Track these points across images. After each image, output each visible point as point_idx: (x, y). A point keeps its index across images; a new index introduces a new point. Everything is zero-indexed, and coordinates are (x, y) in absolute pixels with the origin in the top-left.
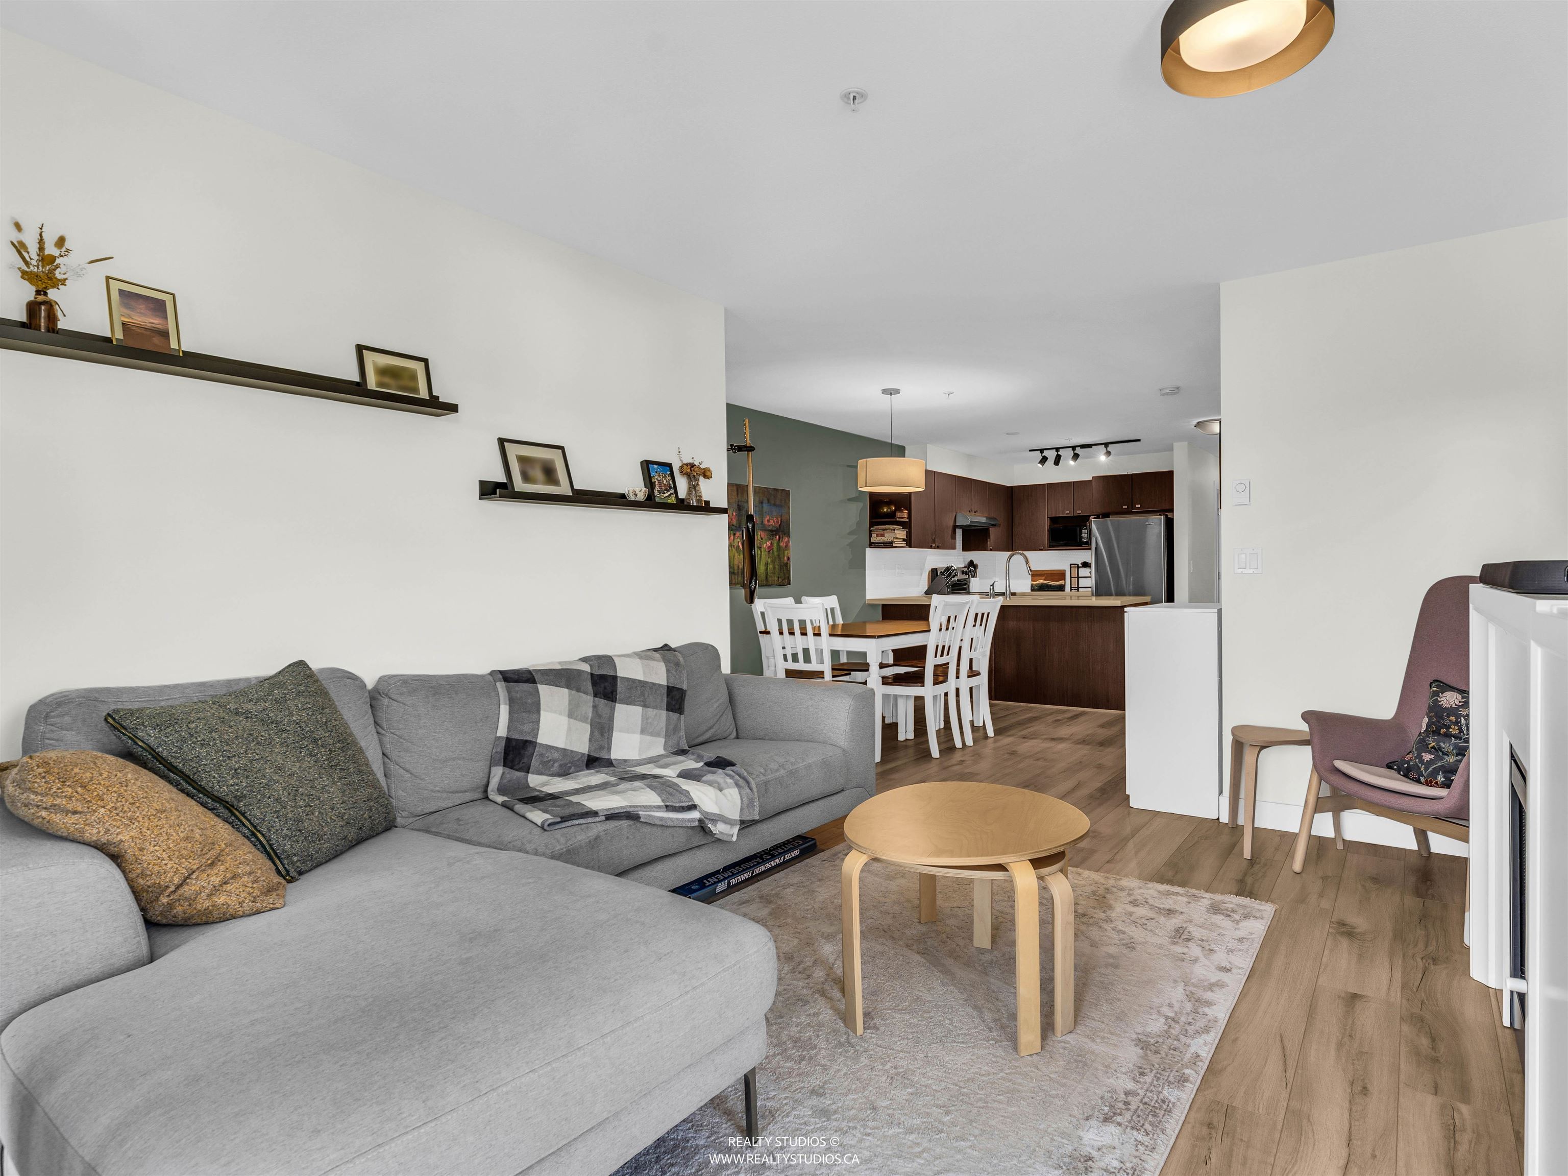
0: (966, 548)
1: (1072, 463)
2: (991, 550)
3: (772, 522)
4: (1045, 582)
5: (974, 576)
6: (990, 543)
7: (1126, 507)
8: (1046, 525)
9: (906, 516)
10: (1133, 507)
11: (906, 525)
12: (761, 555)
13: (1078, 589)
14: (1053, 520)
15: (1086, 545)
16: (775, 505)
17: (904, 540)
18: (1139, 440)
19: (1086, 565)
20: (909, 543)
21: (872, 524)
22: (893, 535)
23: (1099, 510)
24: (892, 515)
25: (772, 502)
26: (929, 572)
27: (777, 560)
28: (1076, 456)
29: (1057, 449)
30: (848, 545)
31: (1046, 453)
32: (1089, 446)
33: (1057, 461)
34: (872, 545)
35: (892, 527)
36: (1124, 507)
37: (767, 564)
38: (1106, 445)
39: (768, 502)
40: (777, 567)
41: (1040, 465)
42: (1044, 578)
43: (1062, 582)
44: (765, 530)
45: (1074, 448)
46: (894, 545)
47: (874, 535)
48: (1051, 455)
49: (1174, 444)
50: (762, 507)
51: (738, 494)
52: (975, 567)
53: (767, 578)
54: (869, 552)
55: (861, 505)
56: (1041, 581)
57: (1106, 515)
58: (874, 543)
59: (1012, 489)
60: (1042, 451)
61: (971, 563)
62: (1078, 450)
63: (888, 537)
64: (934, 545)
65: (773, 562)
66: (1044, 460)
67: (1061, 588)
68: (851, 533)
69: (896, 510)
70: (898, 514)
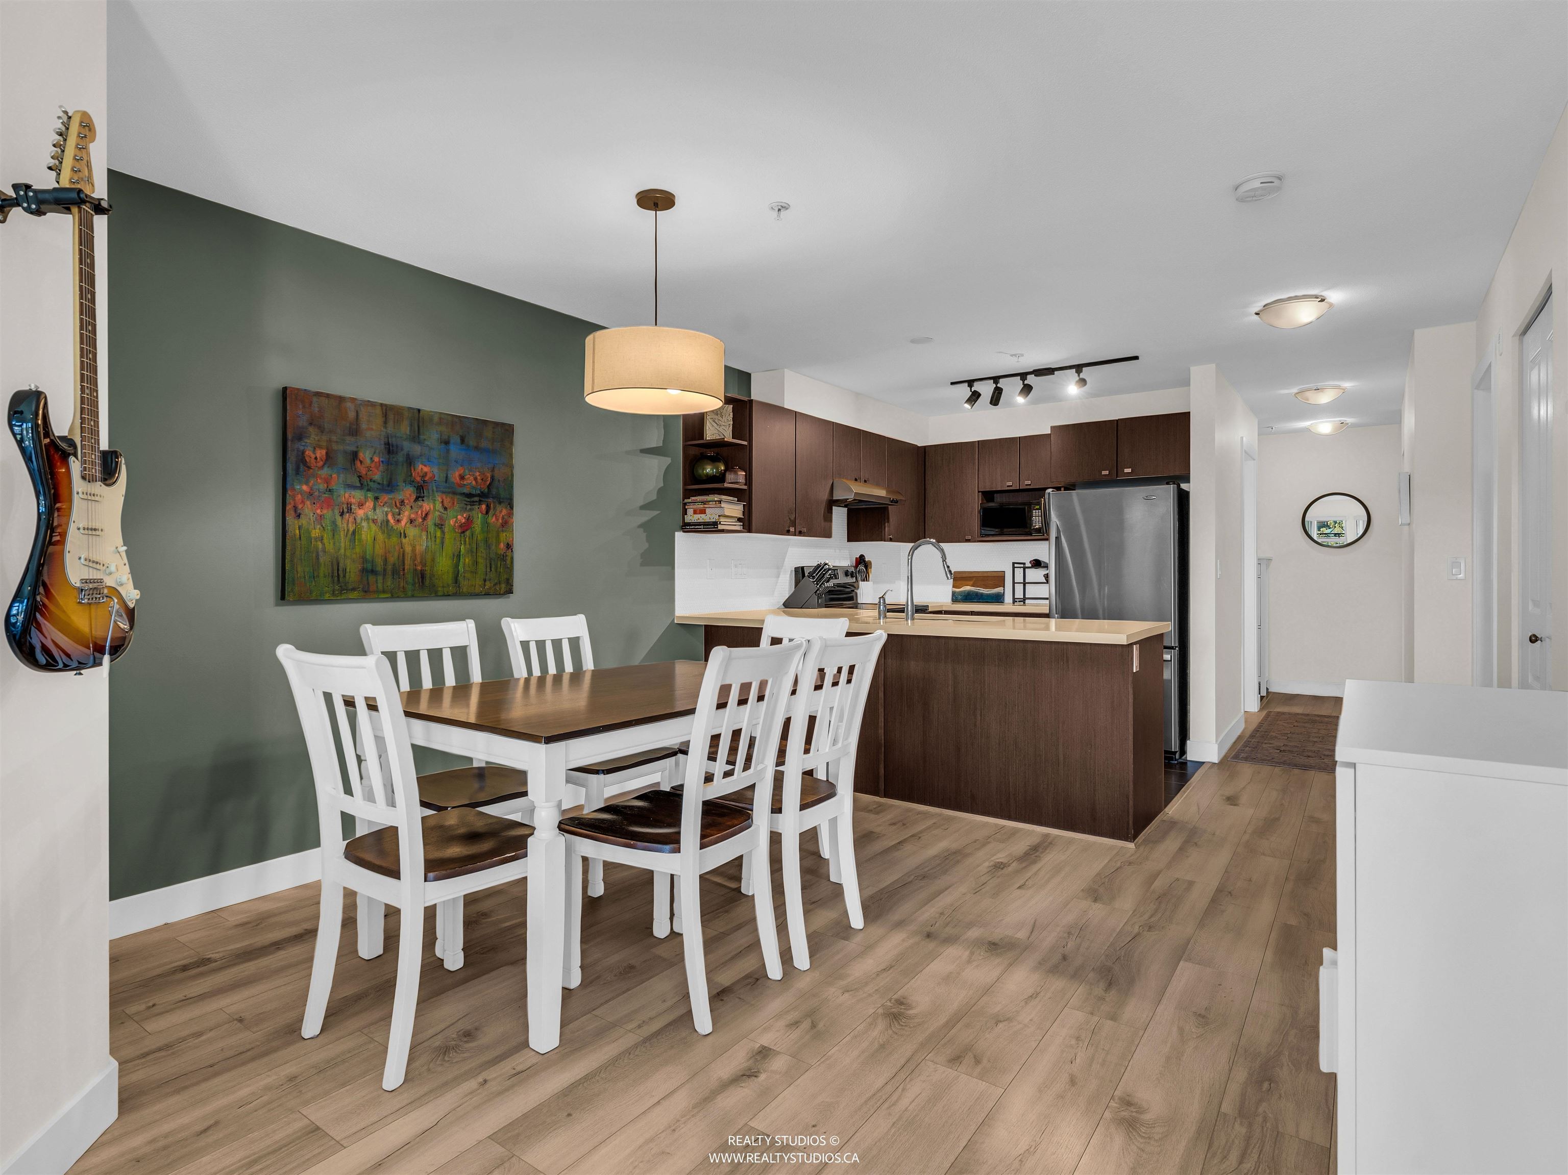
0: (853, 536)
1: (1020, 400)
2: (891, 540)
3: (469, 480)
4: (973, 589)
5: (866, 579)
6: (888, 529)
7: (1107, 472)
8: (976, 502)
9: (743, 481)
10: (1118, 470)
11: (742, 495)
12: (443, 539)
13: (1024, 600)
14: (988, 495)
15: (1042, 534)
16: (477, 448)
17: (739, 520)
18: (1136, 358)
19: (1037, 564)
20: (748, 524)
21: (688, 494)
22: (718, 511)
23: (1062, 481)
24: (721, 478)
25: (472, 442)
26: (791, 571)
27: (482, 549)
28: (1027, 389)
29: (996, 379)
30: (640, 526)
31: (977, 387)
32: (1049, 371)
33: (995, 400)
34: (687, 527)
35: (716, 497)
36: (1104, 473)
37: (459, 556)
38: (1079, 368)
39: (463, 440)
40: (480, 560)
41: (967, 406)
42: (972, 583)
43: (999, 590)
44: (454, 493)
45: (1023, 376)
46: (720, 527)
47: (690, 512)
48: (986, 389)
49: (1191, 369)
50: (448, 451)
51: (385, 422)
52: (867, 565)
53: (456, 580)
54: (681, 538)
55: (668, 460)
56: (968, 588)
57: (1070, 487)
58: (689, 524)
59: (925, 448)
60: (970, 383)
61: (861, 560)
62: (1031, 379)
63: (711, 515)
64: (792, 529)
65: (473, 552)
66: (974, 397)
67: (998, 599)
68: (645, 507)
69: (726, 470)
70: (730, 477)
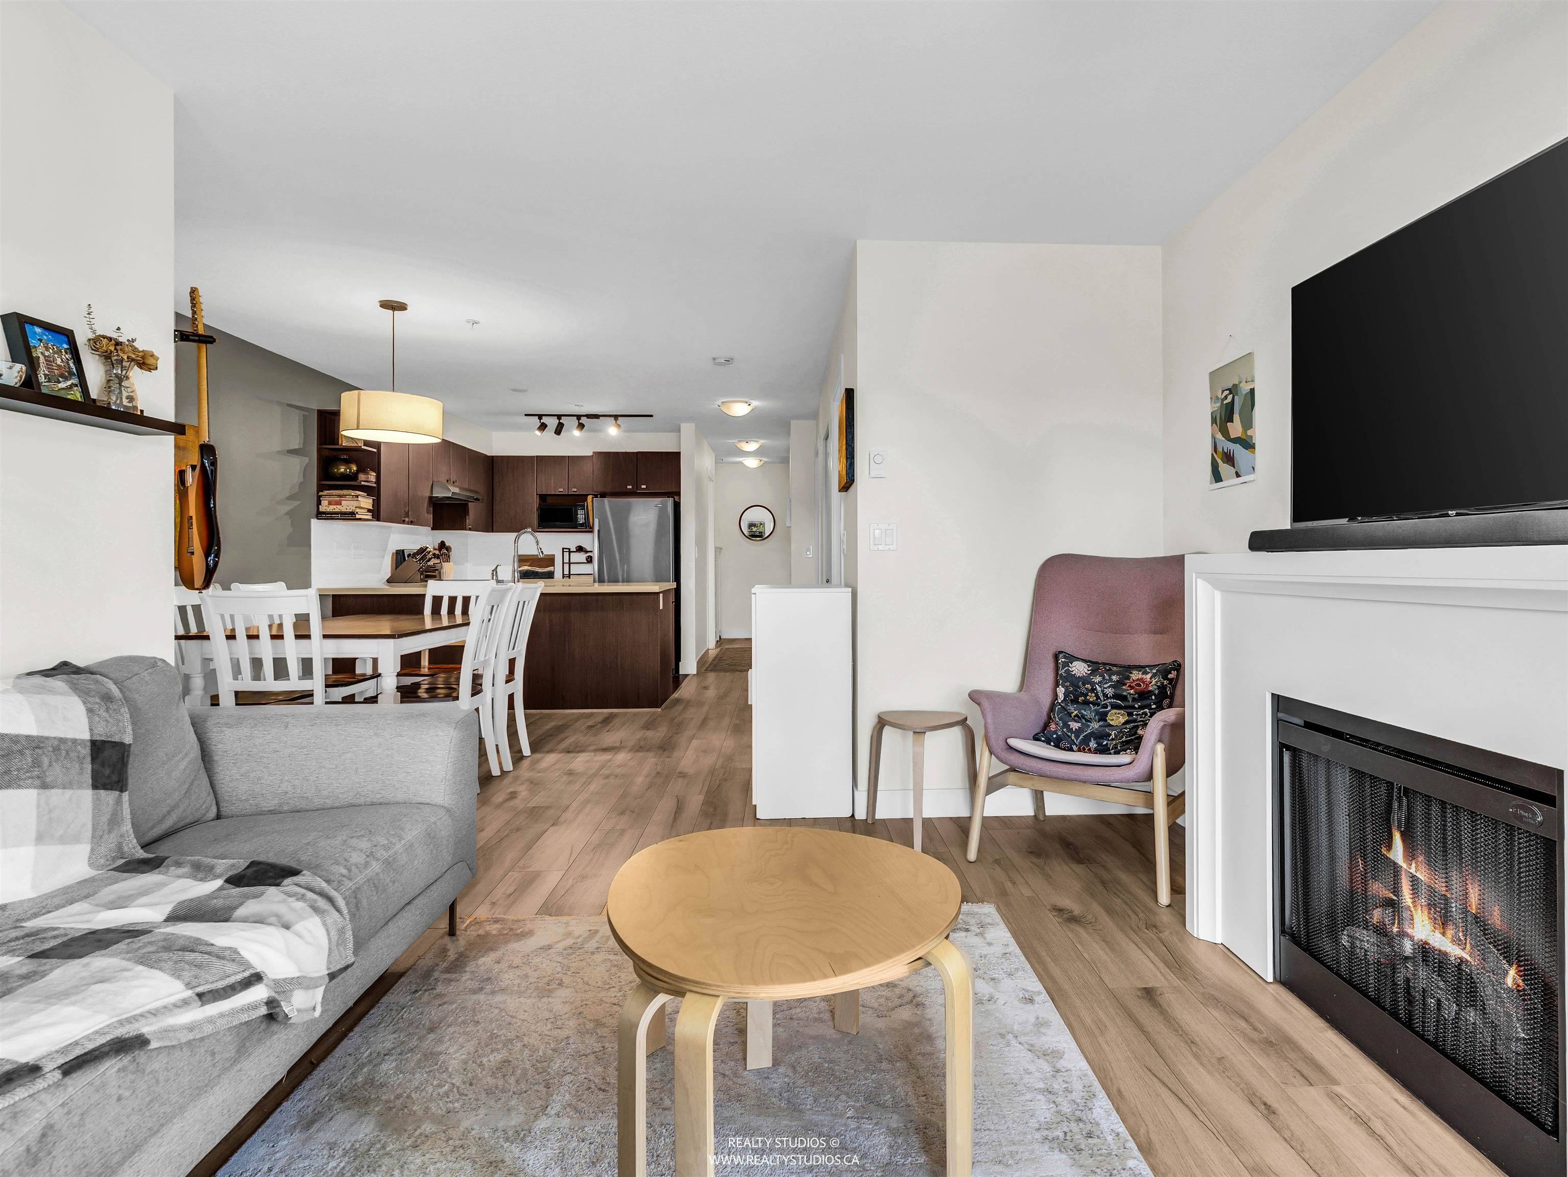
0: (437, 525)
1: (577, 433)
2: (470, 529)
4: (530, 568)
5: (448, 560)
6: (469, 520)
7: (630, 487)
8: (535, 503)
9: (374, 480)
10: (637, 486)
11: (373, 492)
13: (569, 576)
14: (543, 497)
15: (587, 528)
17: (369, 511)
18: (652, 416)
19: (580, 549)
20: (376, 514)
21: (321, 488)
22: (355, 504)
23: (600, 489)
24: (354, 477)
26: (393, 554)
28: (581, 426)
29: (559, 417)
30: (287, 514)
31: (545, 420)
32: (596, 416)
33: (558, 431)
34: (320, 515)
35: (353, 493)
36: (629, 487)
38: (616, 417)
41: (538, 433)
42: (528, 564)
43: (550, 569)
45: (579, 417)
46: (357, 516)
47: (324, 503)
48: (552, 423)
49: (682, 425)
52: (448, 549)
54: (315, 523)
55: (306, 460)
56: (526, 568)
57: (603, 495)
58: (324, 513)
59: (492, 458)
60: (540, 417)
61: (442, 545)
62: (584, 420)
63: (347, 505)
64: (407, 520)
66: (543, 427)
67: (550, 575)
68: (291, 498)
69: (358, 472)
70: (362, 477)
